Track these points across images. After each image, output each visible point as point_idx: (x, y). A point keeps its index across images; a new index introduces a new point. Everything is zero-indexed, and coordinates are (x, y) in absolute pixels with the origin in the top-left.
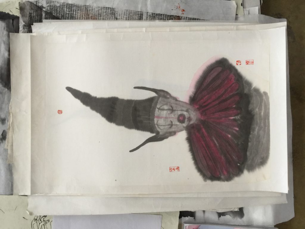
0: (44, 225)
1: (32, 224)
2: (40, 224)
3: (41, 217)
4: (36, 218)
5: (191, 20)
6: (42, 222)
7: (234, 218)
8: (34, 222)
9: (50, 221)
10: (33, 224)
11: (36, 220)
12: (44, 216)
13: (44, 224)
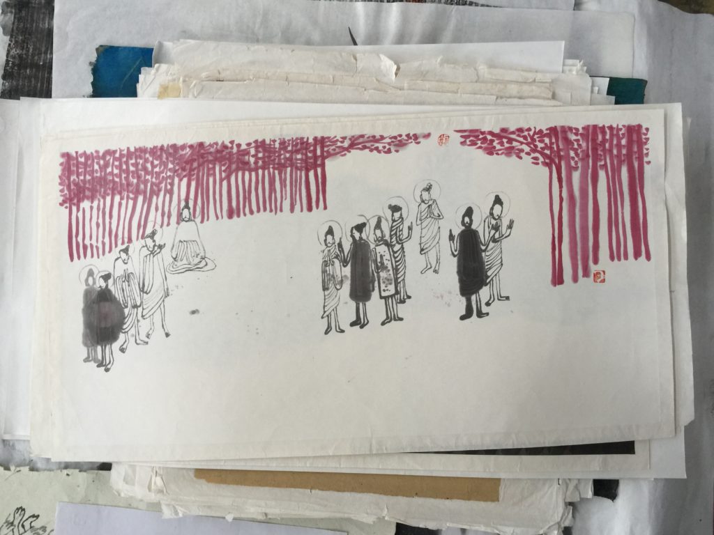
3: (24, 519)
4: (11, 519)
5: (452, 4)
6: (25, 532)
8: (4, 531)
9: (48, 530)
11: (12, 524)
12: (33, 516)
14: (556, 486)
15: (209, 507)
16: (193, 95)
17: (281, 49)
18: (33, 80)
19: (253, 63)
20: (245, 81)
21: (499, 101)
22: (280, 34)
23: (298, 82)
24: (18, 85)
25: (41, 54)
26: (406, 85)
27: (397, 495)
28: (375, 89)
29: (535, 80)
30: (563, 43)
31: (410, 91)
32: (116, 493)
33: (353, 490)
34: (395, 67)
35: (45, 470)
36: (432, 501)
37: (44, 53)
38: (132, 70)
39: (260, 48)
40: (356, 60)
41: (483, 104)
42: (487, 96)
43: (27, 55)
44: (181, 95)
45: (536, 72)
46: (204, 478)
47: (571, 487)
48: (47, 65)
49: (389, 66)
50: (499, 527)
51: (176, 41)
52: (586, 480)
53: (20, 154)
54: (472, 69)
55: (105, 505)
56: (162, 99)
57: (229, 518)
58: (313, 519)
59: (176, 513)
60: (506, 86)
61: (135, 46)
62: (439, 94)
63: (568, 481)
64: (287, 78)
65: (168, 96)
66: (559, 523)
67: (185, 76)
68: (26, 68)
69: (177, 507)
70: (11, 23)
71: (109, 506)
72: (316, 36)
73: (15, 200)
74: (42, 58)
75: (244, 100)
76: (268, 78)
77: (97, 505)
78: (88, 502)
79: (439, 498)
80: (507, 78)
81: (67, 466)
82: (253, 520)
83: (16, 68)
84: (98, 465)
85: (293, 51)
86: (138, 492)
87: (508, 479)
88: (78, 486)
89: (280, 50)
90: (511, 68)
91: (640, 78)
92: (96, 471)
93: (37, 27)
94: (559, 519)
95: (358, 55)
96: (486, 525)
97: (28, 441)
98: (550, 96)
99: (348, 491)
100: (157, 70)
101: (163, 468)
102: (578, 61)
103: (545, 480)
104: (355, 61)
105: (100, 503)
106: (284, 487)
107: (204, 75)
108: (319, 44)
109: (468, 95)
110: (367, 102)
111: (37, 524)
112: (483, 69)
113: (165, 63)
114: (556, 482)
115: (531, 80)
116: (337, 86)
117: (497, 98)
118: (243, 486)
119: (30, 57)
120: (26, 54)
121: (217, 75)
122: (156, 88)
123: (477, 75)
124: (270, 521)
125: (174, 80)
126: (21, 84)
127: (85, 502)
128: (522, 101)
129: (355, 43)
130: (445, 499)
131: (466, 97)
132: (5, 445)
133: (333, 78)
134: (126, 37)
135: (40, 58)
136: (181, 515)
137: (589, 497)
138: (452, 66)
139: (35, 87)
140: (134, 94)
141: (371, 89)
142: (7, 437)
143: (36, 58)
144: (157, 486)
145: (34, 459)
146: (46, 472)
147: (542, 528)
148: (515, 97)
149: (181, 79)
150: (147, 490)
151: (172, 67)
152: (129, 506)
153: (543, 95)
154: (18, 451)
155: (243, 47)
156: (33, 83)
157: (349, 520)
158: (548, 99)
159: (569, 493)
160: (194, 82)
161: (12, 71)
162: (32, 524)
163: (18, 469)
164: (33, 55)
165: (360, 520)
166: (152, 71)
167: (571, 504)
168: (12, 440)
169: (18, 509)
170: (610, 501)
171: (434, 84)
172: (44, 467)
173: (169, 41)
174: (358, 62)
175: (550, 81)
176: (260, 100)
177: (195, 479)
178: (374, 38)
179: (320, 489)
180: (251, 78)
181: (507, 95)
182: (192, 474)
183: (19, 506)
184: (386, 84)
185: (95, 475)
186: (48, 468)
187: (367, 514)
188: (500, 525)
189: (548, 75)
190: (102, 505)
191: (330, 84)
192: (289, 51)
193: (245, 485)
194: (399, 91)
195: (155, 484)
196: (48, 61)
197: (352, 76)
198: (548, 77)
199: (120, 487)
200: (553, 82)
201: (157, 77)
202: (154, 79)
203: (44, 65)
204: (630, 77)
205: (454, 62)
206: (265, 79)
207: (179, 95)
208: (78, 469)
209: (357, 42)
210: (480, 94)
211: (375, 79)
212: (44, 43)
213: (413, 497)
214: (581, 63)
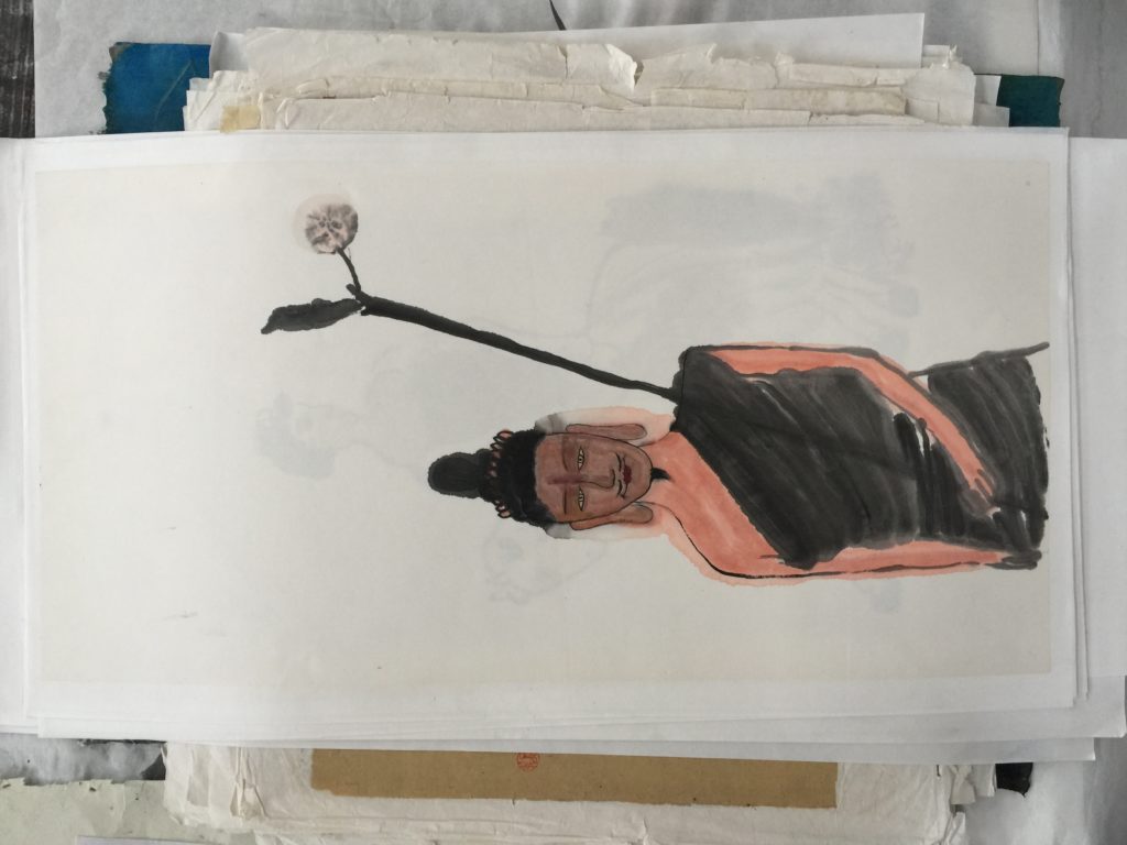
14: (932, 778)
16: (283, 123)
17: (435, 39)
19: (386, 64)
20: (373, 96)
21: (815, 120)
22: (431, 16)
23: (466, 96)
25: (13, 61)
26: (654, 97)
27: (661, 803)
28: (600, 105)
29: (876, 81)
30: (921, 18)
31: (662, 108)
33: (587, 797)
34: (634, 66)
35: (52, 783)
36: (723, 812)
37: (19, 59)
38: (175, 83)
39: (398, 38)
40: (565, 54)
41: (787, 126)
42: (794, 112)
44: (262, 125)
45: (877, 67)
46: (328, 788)
47: (960, 779)
48: (25, 79)
49: (623, 63)
51: (249, 30)
52: (984, 766)
54: (768, 65)
55: (160, 840)
56: (228, 131)
60: (826, 94)
61: (179, 42)
62: (711, 111)
63: (954, 769)
64: (447, 89)
65: (239, 128)
66: (940, 843)
67: (268, 91)
69: (282, 839)
71: (166, 840)
72: (494, 16)
74: (16, 69)
75: (373, 129)
76: (413, 91)
77: (146, 839)
78: (129, 835)
79: (734, 805)
80: (828, 80)
81: (90, 774)
84: (144, 770)
85: (455, 42)
86: (214, 817)
87: (852, 766)
88: (112, 808)
89: (433, 42)
90: (834, 63)
91: (1052, 75)
92: (141, 782)
93: (6, 13)
94: (942, 835)
95: (568, 48)
98: (902, 108)
99: (577, 800)
100: (219, 80)
102: (947, 47)
103: (916, 769)
104: (562, 58)
105: (150, 835)
106: (468, 798)
107: (300, 88)
108: (500, 31)
109: (761, 111)
110: (588, 129)
112: (785, 63)
113: (233, 69)
114: (933, 770)
115: (869, 83)
116: (533, 102)
117: (811, 116)
118: (397, 799)
121: (323, 87)
122: (217, 113)
123: (777, 75)
125: (248, 99)
127: (125, 833)
128: (854, 118)
129: (561, 27)
130: (744, 806)
131: (757, 115)
133: (528, 88)
134: (161, 27)
135: (11, 68)
137: (989, 795)
138: (733, 61)
139: (6, 119)
140: (178, 125)
141: (592, 105)
143: (5, 68)
144: (248, 804)
145: (31, 764)
146: (54, 785)
148: (841, 113)
149: (261, 96)
150: (230, 814)
151: (244, 75)
152: (201, 841)
153: (890, 107)
155: (367, 38)
158: (898, 114)
159: (957, 789)
160: (284, 101)
163: (5, 783)
166: (211, 84)
167: (959, 807)
170: (1019, 795)
171: (702, 93)
172: (50, 778)
173: (237, 32)
174: (570, 59)
175: (902, 82)
176: (401, 129)
177: (312, 790)
178: (595, 18)
179: (528, 799)
180: (384, 90)
181: (828, 109)
182: (307, 782)
184: (619, 96)
185: (139, 789)
186: (57, 778)
187: (612, 836)
189: (899, 71)
190: (154, 839)
191: (522, 99)
192: (449, 43)
193: (399, 797)
194: (642, 108)
195: (244, 798)
196: (26, 73)
197: (561, 84)
198: (897, 77)
199: (183, 810)
200: (906, 84)
201: (219, 93)
202: (214, 96)
203: (19, 81)
204: (1034, 73)
205: (738, 55)
206: (409, 92)
207: (259, 124)
208: (110, 778)
209: (565, 24)
210: (783, 109)
211: (600, 90)
212: (18, 41)
213: (689, 805)
214: (954, 50)
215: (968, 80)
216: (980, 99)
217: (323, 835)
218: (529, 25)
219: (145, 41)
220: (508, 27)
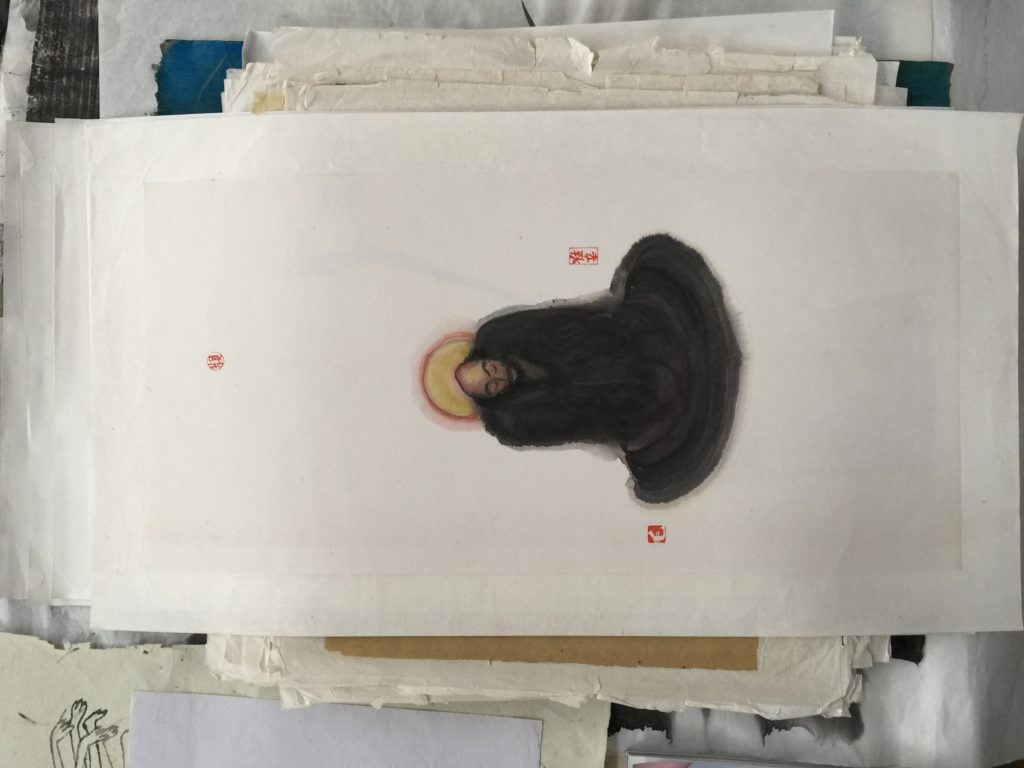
0: (97, 746)
1: (51, 740)
2: (81, 740)
3: (86, 716)
4: (67, 717)
6: (88, 734)
7: (824, 738)
8: (59, 734)
9: (121, 730)
10: (58, 741)
11: (69, 724)
12: (99, 712)
13: (97, 742)
14: (838, 647)
15: (348, 690)
16: (303, 106)
17: (427, 35)
18: (72, 93)
19: (387, 57)
20: (376, 83)
21: (742, 99)
22: (423, 16)
23: (453, 81)
24: (51, 101)
25: (82, 56)
26: (607, 82)
27: (612, 665)
28: (563, 89)
29: (793, 67)
30: (831, 14)
31: (613, 90)
32: (214, 676)
33: (550, 659)
34: (591, 56)
35: (112, 647)
36: (663, 671)
37: (86, 54)
38: (214, 73)
39: (396, 35)
40: (534, 46)
41: (720, 105)
42: (724, 93)
43: (62, 58)
44: (286, 106)
45: (795, 55)
46: (339, 649)
47: (861, 647)
48: (92, 71)
49: (581, 54)
50: (760, 706)
51: (276, 29)
52: (881, 637)
53: (59, 201)
54: (703, 54)
55: (200, 694)
56: (258, 114)
57: (377, 704)
58: (495, 702)
59: (301, 700)
60: (752, 78)
61: (216, 39)
62: (656, 92)
63: (856, 640)
64: (436, 77)
65: (267, 109)
66: (843, 699)
67: (291, 79)
68: (62, 77)
69: (301, 692)
70: (37, 11)
71: (205, 694)
72: (475, 16)
73: (53, 266)
74: (84, 62)
75: (376, 110)
76: (408, 78)
77: (189, 692)
78: (175, 690)
79: (672, 667)
80: (752, 67)
81: (144, 639)
82: (410, 707)
83: (47, 77)
84: (187, 637)
85: (444, 37)
86: (246, 673)
87: (770, 638)
88: (161, 668)
89: (425, 37)
90: (757, 52)
91: (943, 61)
92: (185, 646)
93: (75, 16)
94: (844, 693)
95: (537, 41)
96: (741, 703)
97: (88, 607)
98: (815, 89)
99: (543, 661)
100: (251, 71)
101: (281, 638)
102: (854, 38)
103: (824, 639)
104: (532, 49)
105: (194, 690)
106: (453, 659)
107: (317, 76)
108: (480, 27)
109: (697, 93)
110: (553, 108)
111: (105, 723)
112: (717, 54)
113: (262, 61)
114: (839, 640)
115: (787, 68)
116: (507, 87)
117: (739, 95)
118: (395, 660)
119: (66, 61)
120: (59, 56)
121: (336, 76)
122: (248, 97)
123: (711, 64)
124: (433, 708)
125: (274, 85)
126: (54, 99)
127: (171, 689)
128: (774, 99)
129: (531, 24)
130: (681, 668)
131: (694, 96)
132: (54, 615)
133: (503, 75)
134: (203, 27)
135: (80, 61)
136: (307, 703)
137: (885, 661)
138: (675, 50)
139: (76, 103)
140: (216, 107)
141: (557, 89)
142: (57, 603)
143: (75, 61)
144: (273, 663)
145: (97, 632)
146: (114, 649)
147: (819, 707)
148: (765, 93)
149: (285, 83)
150: (260, 670)
151: (271, 67)
152: (234, 694)
153: (805, 88)
154: (75, 621)
155: (372, 34)
156: (72, 97)
157: (545, 703)
158: (813, 94)
159: (857, 656)
160: (304, 87)
161: (42, 81)
162: (98, 724)
163: (75, 646)
164: (71, 58)
165: (561, 701)
166: (244, 73)
167: (859, 671)
168: (64, 607)
169: (76, 703)
170: (913, 664)
171: (649, 78)
172: (111, 643)
173: (264, 29)
174: (538, 50)
175: (815, 67)
176: (398, 110)
177: (326, 652)
178: (559, 16)
179: (503, 660)
180: (385, 77)
181: (754, 90)
182: (321, 644)
183: (78, 700)
184: (579, 80)
185: (184, 652)
186: (117, 643)
187: (572, 691)
188: (761, 702)
189: (813, 59)
190: (196, 693)
191: (499, 84)
192: (439, 38)
193: (397, 657)
194: (598, 90)
195: (270, 659)
196: (92, 65)
197: (530, 71)
198: (812, 63)
199: (220, 668)
200: (819, 69)
201: (250, 82)
202: (246, 85)
203: (87, 71)
204: (929, 59)
205: (676, 45)
206: (405, 79)
207: (282, 106)
208: (159, 643)
209: (535, 21)
210: (715, 90)
211: (563, 75)
212: (86, 39)
213: (635, 667)
214: (860, 40)
215: (872, 65)
216: (881, 80)
217: (335, 688)
218: (504, 22)
219: (189, 38)
220: (487, 24)
